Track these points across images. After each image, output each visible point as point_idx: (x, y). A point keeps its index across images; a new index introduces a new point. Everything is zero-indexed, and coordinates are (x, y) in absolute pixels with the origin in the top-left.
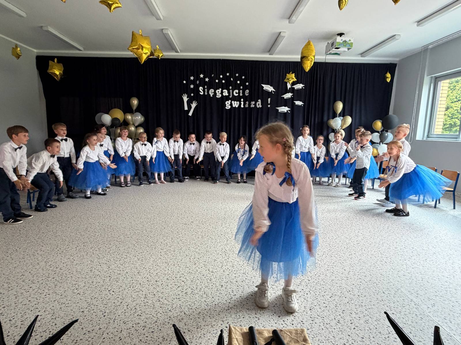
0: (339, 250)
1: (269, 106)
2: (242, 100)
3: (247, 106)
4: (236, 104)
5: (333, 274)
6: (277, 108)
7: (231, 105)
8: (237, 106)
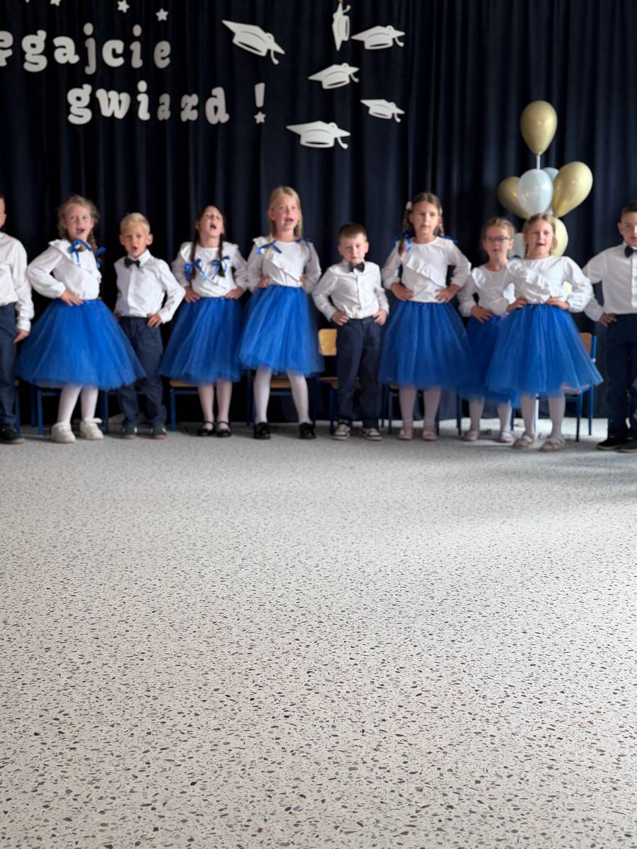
0: (571, 674)
1: (260, 118)
2: (142, 86)
3: (164, 113)
4: (114, 104)
5: (552, 772)
6: (292, 128)
7: (94, 105)
8: (120, 114)
